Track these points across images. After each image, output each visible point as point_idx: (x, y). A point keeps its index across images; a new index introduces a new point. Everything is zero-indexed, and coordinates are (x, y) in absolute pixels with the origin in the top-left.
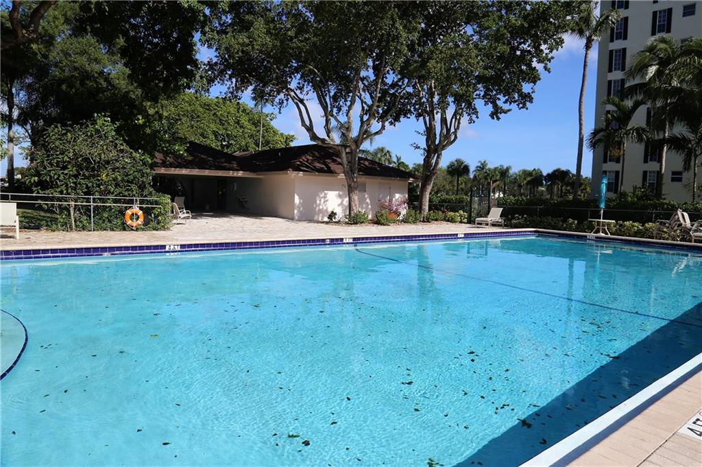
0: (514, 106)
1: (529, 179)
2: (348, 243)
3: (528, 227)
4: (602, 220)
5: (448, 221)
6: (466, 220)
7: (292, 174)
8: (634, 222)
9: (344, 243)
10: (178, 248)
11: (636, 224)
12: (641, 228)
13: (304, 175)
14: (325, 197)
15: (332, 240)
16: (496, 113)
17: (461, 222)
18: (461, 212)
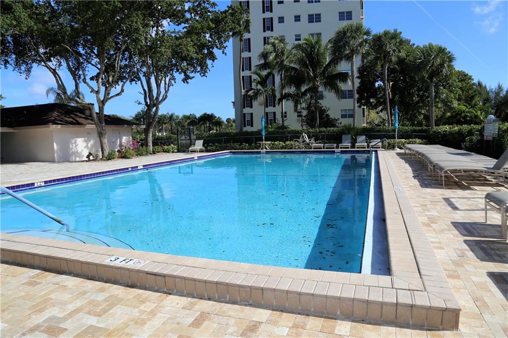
0: (198, 75)
1: (189, 121)
2: (141, 169)
3: (219, 151)
4: (264, 142)
5: (165, 152)
6: (176, 151)
7: (53, 127)
8: (280, 141)
9: (139, 170)
10: (43, 184)
11: (281, 143)
12: (284, 144)
13: (61, 127)
14: (75, 143)
15: (132, 168)
16: (186, 79)
17: (173, 152)
18: (172, 145)
